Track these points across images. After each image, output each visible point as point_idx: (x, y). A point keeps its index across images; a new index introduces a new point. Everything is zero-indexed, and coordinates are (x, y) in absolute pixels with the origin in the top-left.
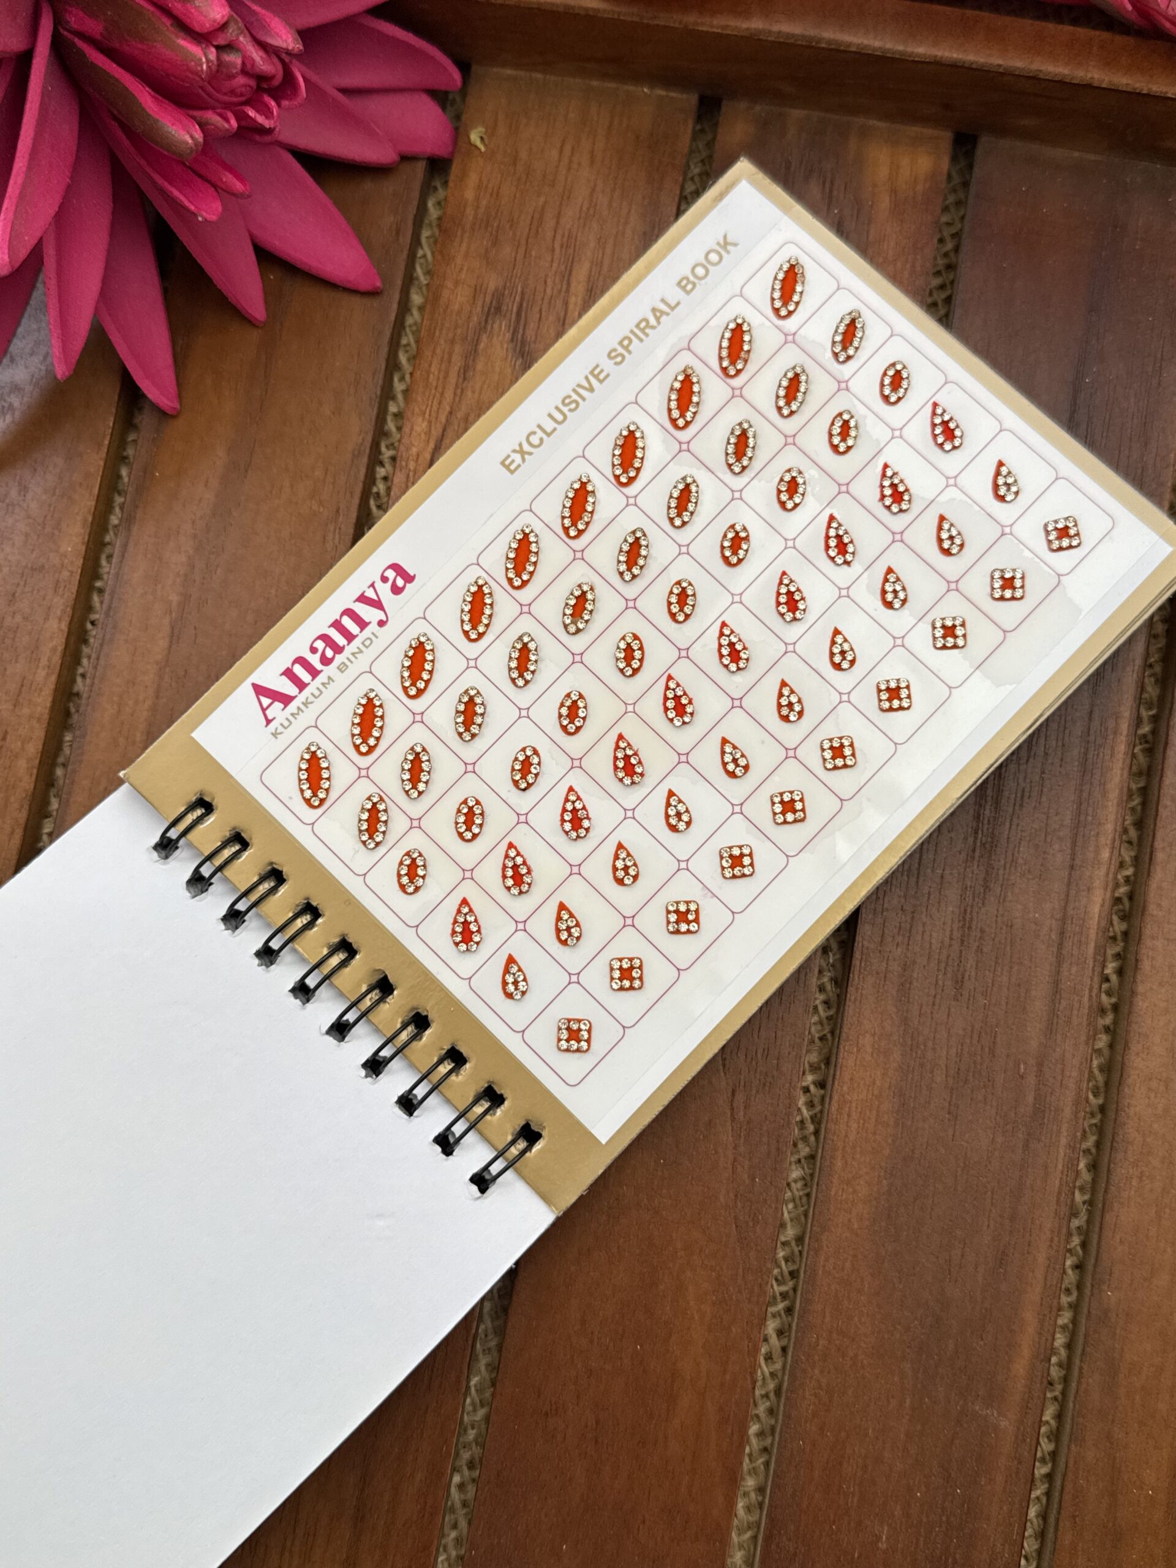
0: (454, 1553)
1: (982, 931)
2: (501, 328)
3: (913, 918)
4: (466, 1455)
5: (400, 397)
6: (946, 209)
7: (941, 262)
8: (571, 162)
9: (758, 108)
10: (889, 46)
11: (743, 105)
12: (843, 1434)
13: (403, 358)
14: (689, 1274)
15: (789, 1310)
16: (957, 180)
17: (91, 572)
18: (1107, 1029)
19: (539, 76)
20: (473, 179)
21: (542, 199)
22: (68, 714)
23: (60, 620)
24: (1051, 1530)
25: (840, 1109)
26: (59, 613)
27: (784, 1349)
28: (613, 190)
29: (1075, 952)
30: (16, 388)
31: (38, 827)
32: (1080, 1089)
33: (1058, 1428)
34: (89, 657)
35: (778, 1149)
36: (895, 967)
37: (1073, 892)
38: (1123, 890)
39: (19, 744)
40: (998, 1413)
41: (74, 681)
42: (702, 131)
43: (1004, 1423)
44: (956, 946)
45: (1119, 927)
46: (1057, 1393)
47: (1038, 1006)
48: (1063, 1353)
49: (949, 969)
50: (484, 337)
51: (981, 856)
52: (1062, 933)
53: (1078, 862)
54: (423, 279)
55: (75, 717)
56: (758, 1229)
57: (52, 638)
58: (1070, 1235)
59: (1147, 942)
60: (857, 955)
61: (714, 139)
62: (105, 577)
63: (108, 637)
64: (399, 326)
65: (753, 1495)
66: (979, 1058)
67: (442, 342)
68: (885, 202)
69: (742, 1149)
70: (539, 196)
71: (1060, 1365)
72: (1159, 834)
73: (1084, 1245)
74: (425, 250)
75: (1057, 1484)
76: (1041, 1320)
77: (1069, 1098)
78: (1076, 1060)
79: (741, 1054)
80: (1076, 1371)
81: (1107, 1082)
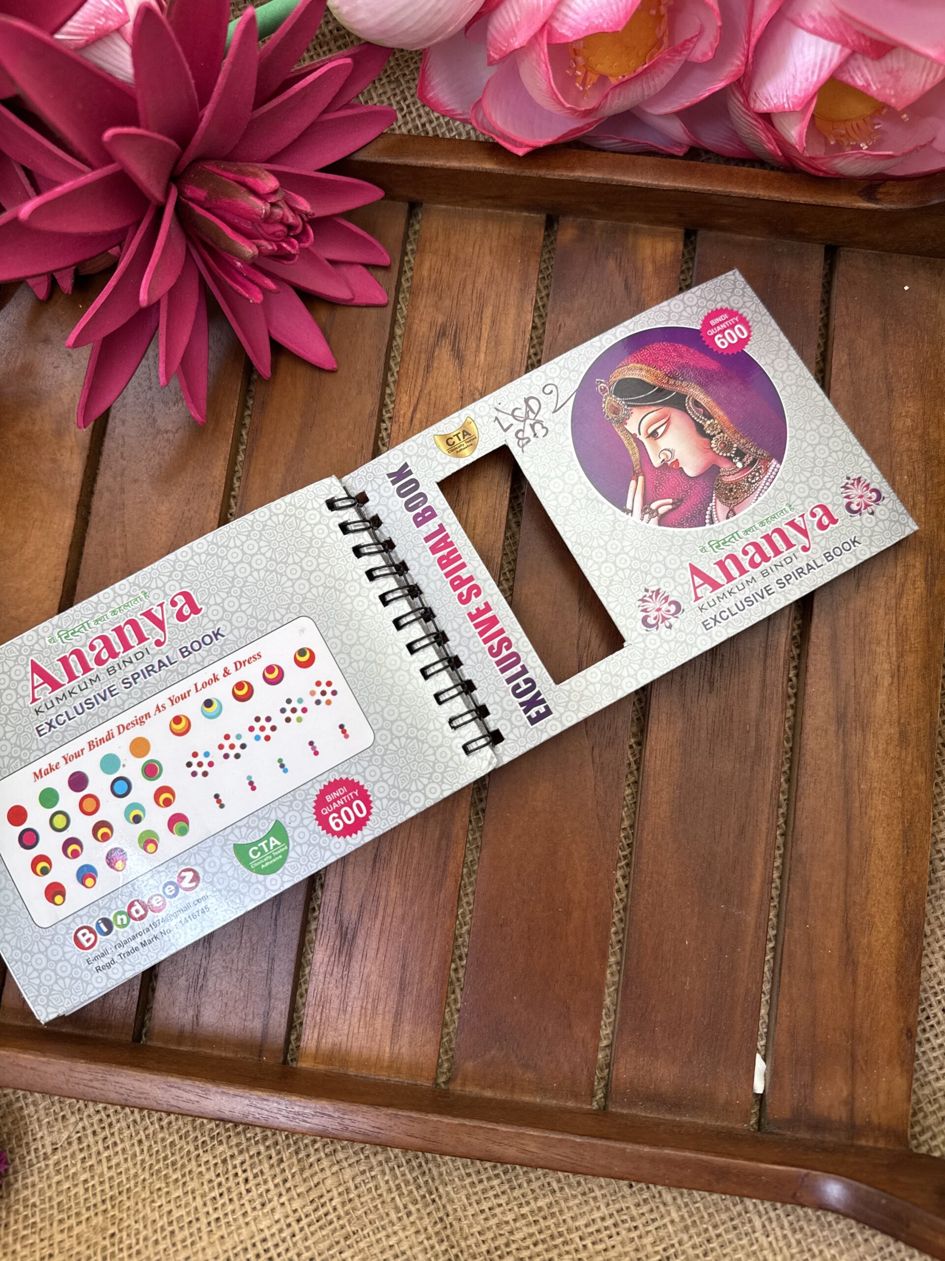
2: (446, 344)
5: (392, 385)
6: (682, 272)
8: (479, 253)
9: (579, 220)
10: (650, 182)
11: (571, 219)
12: (662, 928)
13: (392, 363)
14: (574, 846)
15: (628, 865)
16: (687, 256)
17: (229, 487)
18: (792, 707)
19: (460, 208)
20: (427, 265)
21: (465, 274)
23: (214, 511)
24: (777, 975)
25: (651, 753)
26: (213, 508)
27: (627, 886)
28: (503, 267)
29: (773, 664)
32: (779, 738)
33: (778, 922)
35: (618, 778)
38: (796, 632)
40: (746, 913)
42: (549, 235)
43: (749, 919)
44: (709, 663)
45: (795, 652)
46: (776, 903)
47: (755, 694)
48: (778, 881)
49: (707, 677)
50: (437, 349)
52: (766, 654)
54: (402, 321)
56: (611, 820)
58: (778, 818)
59: (812, 657)
61: (555, 240)
62: (237, 489)
64: (390, 347)
65: (614, 967)
66: (724, 723)
67: (415, 352)
68: (650, 268)
69: (599, 778)
70: (463, 271)
71: (776, 888)
73: (786, 823)
74: (402, 305)
75: (779, 951)
76: (766, 863)
77: (774, 742)
78: (777, 723)
79: (596, 728)
80: (786, 890)
81: (793, 735)
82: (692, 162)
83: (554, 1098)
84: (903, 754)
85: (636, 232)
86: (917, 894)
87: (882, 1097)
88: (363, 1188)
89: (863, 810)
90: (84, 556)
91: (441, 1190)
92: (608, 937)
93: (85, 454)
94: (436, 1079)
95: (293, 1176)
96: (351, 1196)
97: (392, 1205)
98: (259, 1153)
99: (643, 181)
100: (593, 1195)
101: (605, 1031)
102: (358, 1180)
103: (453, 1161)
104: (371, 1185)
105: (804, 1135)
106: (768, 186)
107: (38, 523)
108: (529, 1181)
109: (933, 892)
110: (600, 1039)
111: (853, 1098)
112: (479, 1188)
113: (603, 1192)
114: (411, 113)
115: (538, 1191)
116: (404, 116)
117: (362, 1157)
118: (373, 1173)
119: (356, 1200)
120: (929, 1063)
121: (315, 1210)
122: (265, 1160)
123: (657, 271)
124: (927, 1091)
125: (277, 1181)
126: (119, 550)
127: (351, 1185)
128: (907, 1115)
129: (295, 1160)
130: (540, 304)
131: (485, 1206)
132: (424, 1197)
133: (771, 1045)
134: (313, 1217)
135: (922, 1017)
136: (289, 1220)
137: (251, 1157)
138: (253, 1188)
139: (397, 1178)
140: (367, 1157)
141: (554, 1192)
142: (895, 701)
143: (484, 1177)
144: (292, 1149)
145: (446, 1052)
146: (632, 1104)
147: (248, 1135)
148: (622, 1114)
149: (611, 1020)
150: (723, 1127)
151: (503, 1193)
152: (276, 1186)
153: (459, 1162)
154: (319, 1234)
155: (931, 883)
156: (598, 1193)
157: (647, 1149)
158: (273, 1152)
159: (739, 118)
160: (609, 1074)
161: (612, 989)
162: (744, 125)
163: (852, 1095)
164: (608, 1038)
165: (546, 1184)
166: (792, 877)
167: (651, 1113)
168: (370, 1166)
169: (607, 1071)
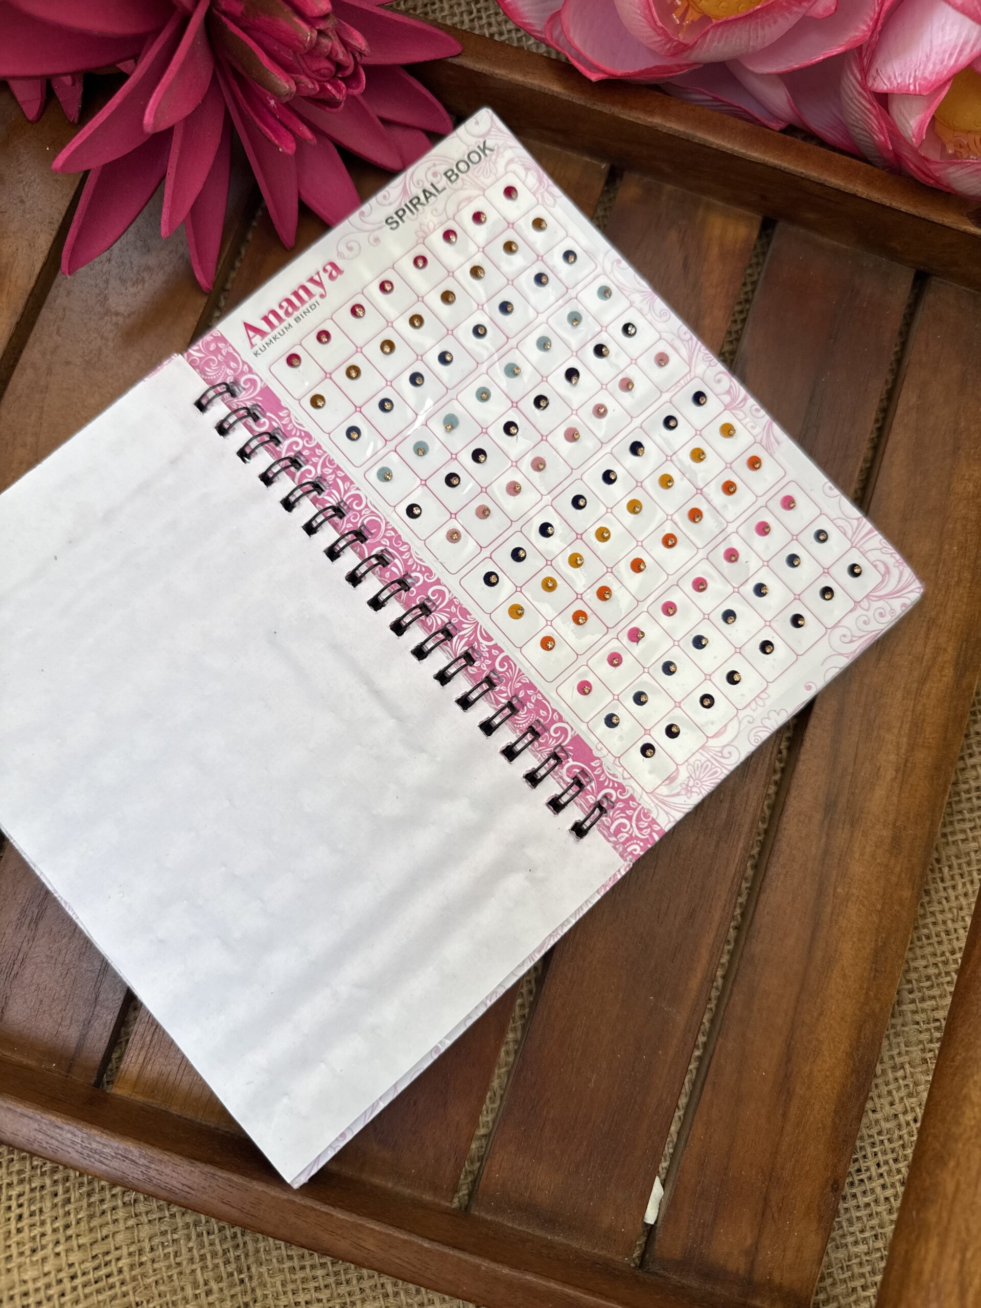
7: (743, 297)
9: (646, 179)
10: (736, 148)
11: (637, 176)
12: (577, 1011)
16: (759, 249)
18: (776, 783)
24: (698, 1090)
32: (756, 815)
40: (677, 1011)
42: (608, 192)
43: (679, 1018)
46: (712, 1005)
48: (720, 981)
58: (735, 907)
61: (615, 197)
65: (511, 1044)
68: (715, 251)
71: (717, 989)
73: (743, 915)
75: (706, 1062)
76: (711, 957)
77: (748, 818)
80: (728, 992)
81: (771, 816)
82: (788, 137)
83: (409, 1186)
84: (892, 862)
85: (709, 207)
86: (876, 1025)
87: (790, 1254)
88: (160, 1252)
89: (835, 917)
91: (253, 1269)
95: (78, 1222)
96: (144, 1259)
97: (191, 1278)
98: (42, 1187)
99: (729, 146)
101: (486, 1118)
102: (156, 1241)
103: (274, 1240)
104: (170, 1250)
105: (693, 1282)
106: (869, 183)
108: (360, 1278)
109: (893, 1026)
110: (478, 1126)
111: (756, 1249)
112: (300, 1275)
114: (480, 18)
115: (368, 1291)
116: (472, 21)
117: (167, 1214)
118: (175, 1236)
119: (149, 1267)
120: (850, 1222)
121: (96, 1269)
122: (48, 1197)
123: (723, 256)
124: (841, 1254)
125: (56, 1225)
127: (146, 1245)
128: (815, 1279)
129: (84, 1203)
131: (302, 1298)
132: (232, 1274)
133: (674, 1171)
134: (91, 1276)
135: (853, 1168)
136: (61, 1275)
137: (32, 1190)
138: (26, 1229)
139: (203, 1247)
140: (173, 1216)
141: (386, 1296)
142: (895, 799)
143: (307, 1263)
144: (84, 1189)
146: (499, 1210)
147: (35, 1163)
148: (486, 1221)
149: (496, 1105)
150: (600, 1257)
151: (326, 1286)
152: (55, 1231)
154: (95, 1299)
155: (893, 1016)
157: (506, 1271)
158: (60, 1189)
159: (851, 100)
160: (479, 1169)
161: (504, 1070)
162: (856, 108)
163: (756, 1246)
164: (488, 1127)
165: (379, 1286)
166: (738, 978)
167: (519, 1225)
168: (174, 1227)
169: (478, 1165)
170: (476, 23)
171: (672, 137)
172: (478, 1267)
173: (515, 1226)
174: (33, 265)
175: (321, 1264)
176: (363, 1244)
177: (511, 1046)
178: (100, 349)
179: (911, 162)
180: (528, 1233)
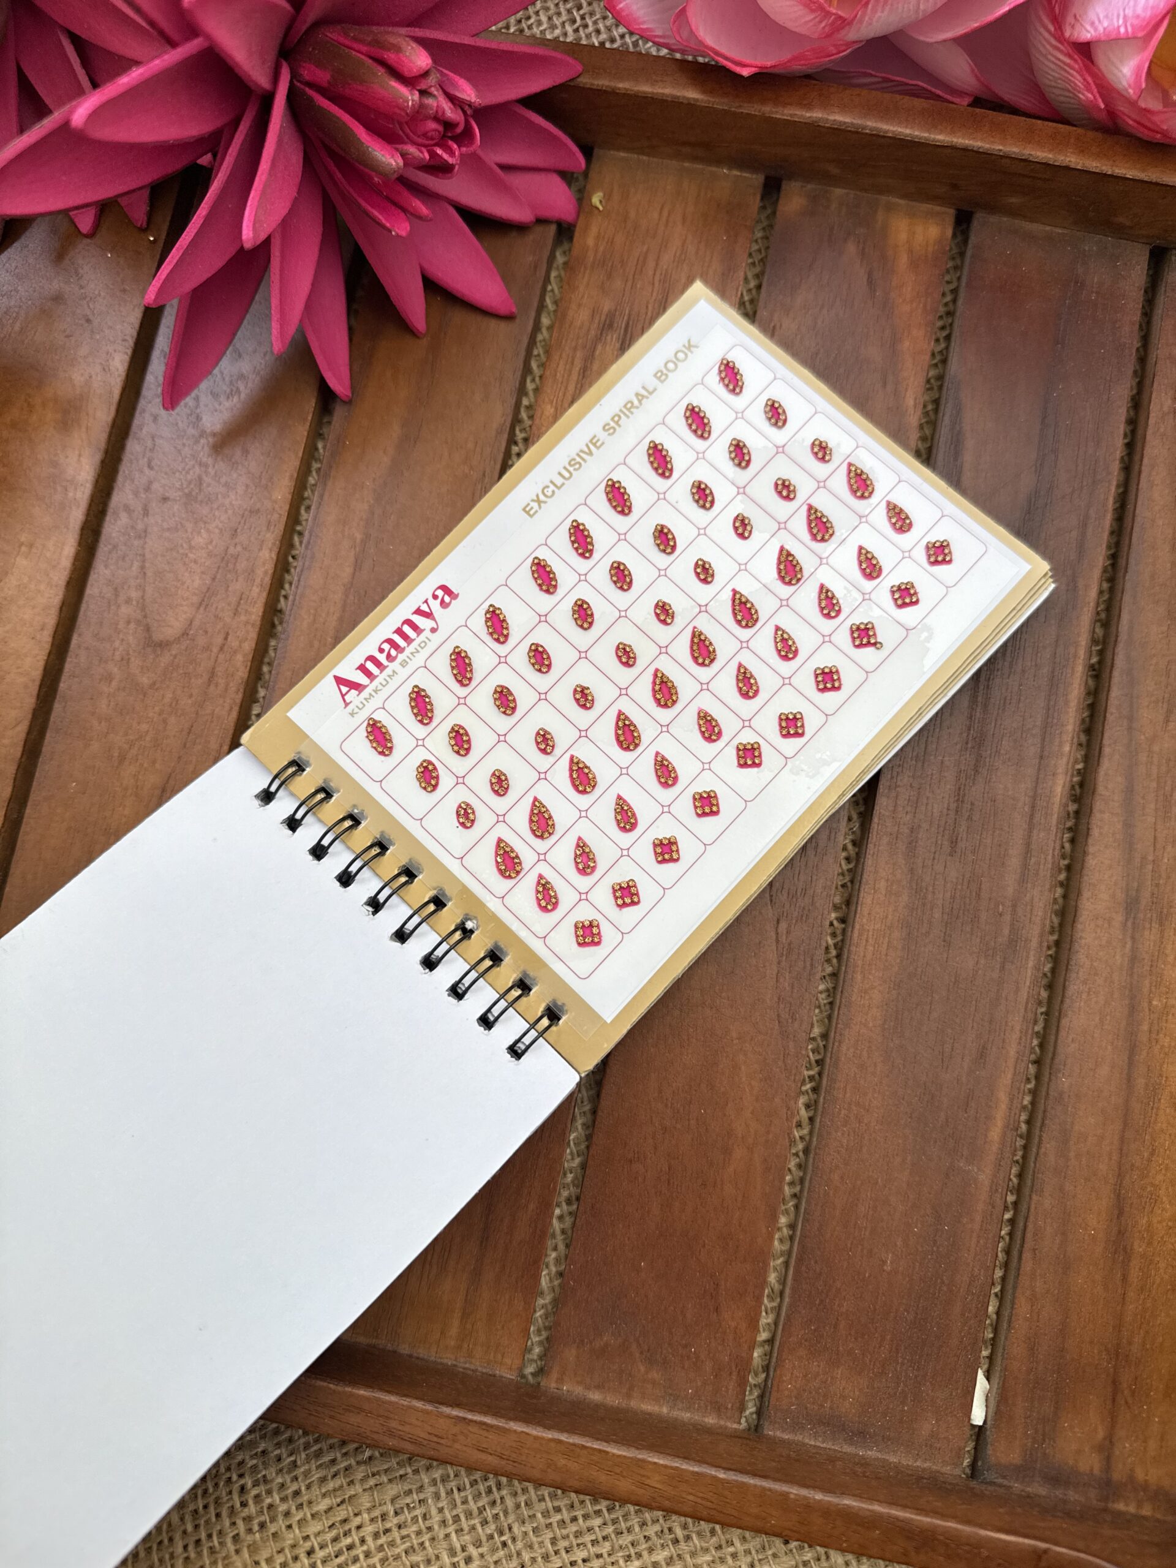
0: (554, 1269)
1: (972, 804)
2: (612, 340)
3: (919, 793)
4: (565, 1194)
5: (531, 394)
6: (948, 271)
7: (942, 310)
8: (667, 221)
9: (809, 186)
10: (916, 133)
11: (798, 185)
12: (859, 1182)
13: (534, 365)
14: (741, 1057)
15: (815, 1090)
16: (956, 249)
17: (293, 520)
18: (1061, 884)
19: (645, 158)
20: (594, 230)
21: (645, 248)
22: (273, 626)
23: (271, 550)
24: (1015, 1260)
25: (860, 935)
26: (270, 545)
27: (811, 1119)
28: (700, 242)
29: (1043, 821)
30: (242, 377)
31: (249, 709)
32: (1044, 925)
33: (1019, 1184)
34: (291, 584)
35: (812, 965)
36: (905, 830)
37: (1041, 776)
38: (1076, 779)
39: (237, 643)
40: (979, 1169)
41: (278, 601)
42: (764, 208)
43: (982, 1177)
44: (952, 814)
45: (1073, 807)
46: (1018, 1157)
47: (1014, 862)
48: (1024, 1127)
49: (947, 832)
50: (599, 347)
51: (973, 747)
52: (1033, 807)
53: (1046, 753)
54: (552, 308)
55: (279, 628)
56: (796, 1025)
57: (264, 564)
58: (1032, 1038)
59: (1097, 815)
60: (875, 820)
61: (774, 213)
62: (304, 523)
63: (307, 563)
64: (533, 341)
65: (785, 1230)
66: (968, 900)
67: (567, 348)
68: (903, 260)
69: (783, 964)
70: (643, 244)
71: (1021, 1137)
72: (1107, 735)
73: (1041, 1046)
74: (554, 285)
75: (1021, 1225)
76: (1011, 1100)
77: (1036, 931)
78: (1041, 905)
79: (785, 893)
80: (1036, 1141)
81: (1061, 925)
82: (978, 110)
83: (688, 1409)
85: (889, 208)
87: (1152, 1445)
88: (407, 1515)
89: (1154, 1036)
90: (86, 598)
91: (516, 1529)
92: (781, 1189)
93: (98, 457)
94: (520, 1370)
95: (309, 1487)
96: (388, 1525)
97: (446, 1545)
99: (908, 131)
100: (731, 1549)
101: (766, 1319)
102: (400, 1503)
103: (536, 1489)
104: (418, 1512)
105: (1039, 1489)
106: (1082, 151)
107: (23, 549)
108: (643, 1524)
110: (759, 1331)
111: (1111, 1442)
112: (573, 1528)
113: (746, 1546)
114: (586, 26)
115: (654, 1538)
116: (576, 31)
117: (409, 1470)
119: (396, 1534)
121: (335, 1540)
122: (272, 1465)
123: (914, 264)
125: (285, 1492)
126: (134, 594)
127: (390, 1509)
129: (313, 1465)
130: (746, 298)
131: (579, 1555)
132: (491, 1537)
133: (998, 1360)
134: (331, 1550)
136: (296, 1551)
138: (251, 1502)
139: (455, 1506)
140: (416, 1472)
141: (676, 1541)
143: (579, 1513)
144: (311, 1450)
145: (539, 1331)
146: (796, 1427)
148: (783, 1441)
149: (775, 1304)
150: (924, 1470)
151: (605, 1538)
152: (284, 1500)
153: (545, 1492)
156: (739, 1546)
157: (819, 1496)
158: (284, 1454)
159: (1045, 56)
160: (766, 1380)
161: (780, 1261)
162: (1053, 66)
163: (1110, 1438)
164: (770, 1330)
165: (666, 1531)
166: (1047, 1122)
167: (823, 1442)
168: (419, 1484)
169: (764, 1376)
170: (582, 33)
171: (837, 131)
172: (785, 1495)
173: (818, 1444)
174: (111, 392)
175: (595, 1512)
176: (647, 1482)
177: (786, 1231)
178: (200, 478)
179: (1129, 117)
180: (835, 1450)
